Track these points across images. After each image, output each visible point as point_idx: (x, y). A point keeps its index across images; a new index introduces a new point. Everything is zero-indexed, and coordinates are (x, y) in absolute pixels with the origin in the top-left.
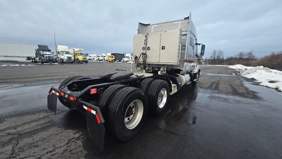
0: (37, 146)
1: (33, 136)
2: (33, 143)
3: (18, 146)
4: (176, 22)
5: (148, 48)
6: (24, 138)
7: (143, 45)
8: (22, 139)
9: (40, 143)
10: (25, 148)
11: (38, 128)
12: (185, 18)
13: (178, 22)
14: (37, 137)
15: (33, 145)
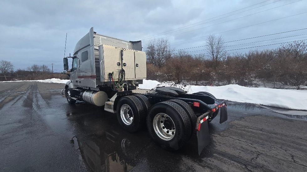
0: (242, 147)
1: (238, 156)
2: (242, 151)
3: (253, 157)
4: (124, 42)
5: (124, 63)
6: (245, 160)
7: (118, 60)
8: (247, 160)
9: (238, 148)
10: (249, 152)
11: (227, 159)
12: (130, 41)
13: (126, 43)
14: (236, 153)
15: (243, 150)
